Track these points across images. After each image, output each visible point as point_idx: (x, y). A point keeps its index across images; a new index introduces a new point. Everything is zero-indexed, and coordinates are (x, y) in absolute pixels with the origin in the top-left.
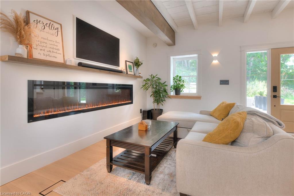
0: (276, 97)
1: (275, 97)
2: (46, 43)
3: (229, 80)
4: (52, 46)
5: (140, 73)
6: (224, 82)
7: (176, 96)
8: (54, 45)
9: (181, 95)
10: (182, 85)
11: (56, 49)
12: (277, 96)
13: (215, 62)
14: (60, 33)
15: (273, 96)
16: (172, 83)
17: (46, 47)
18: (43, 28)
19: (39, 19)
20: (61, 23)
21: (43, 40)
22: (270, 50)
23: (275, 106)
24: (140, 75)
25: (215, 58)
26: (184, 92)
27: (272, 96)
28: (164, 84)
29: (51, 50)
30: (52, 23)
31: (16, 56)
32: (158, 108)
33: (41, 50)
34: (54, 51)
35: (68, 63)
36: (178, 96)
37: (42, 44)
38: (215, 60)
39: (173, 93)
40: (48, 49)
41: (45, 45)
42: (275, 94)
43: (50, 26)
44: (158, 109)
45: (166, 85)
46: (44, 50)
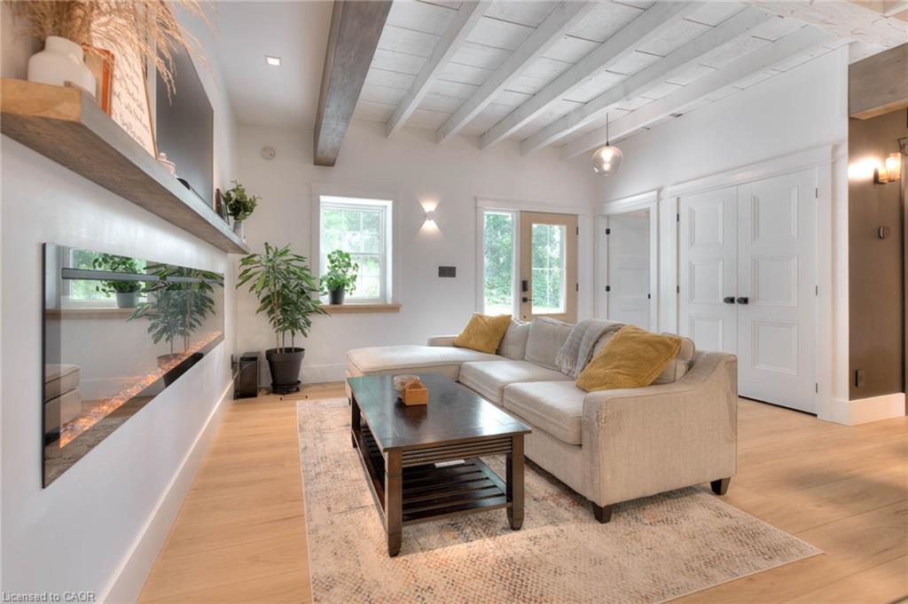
1: (525, 300)
3: (454, 268)
6: (447, 272)
7: (333, 306)
9: (344, 304)
10: (354, 278)
12: (528, 299)
15: (523, 298)
16: (325, 269)
22: (519, 213)
27: (521, 300)
32: (281, 346)
36: (336, 306)
39: (325, 300)
42: (525, 295)
44: (281, 350)
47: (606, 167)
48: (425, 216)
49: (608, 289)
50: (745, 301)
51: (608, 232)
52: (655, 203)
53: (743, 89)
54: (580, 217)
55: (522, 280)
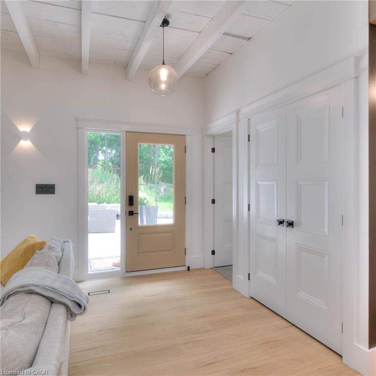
0: (132, 215)
1: (131, 213)
3: (54, 185)
6: (45, 189)
12: (134, 212)
13: (25, 144)
15: (129, 212)
23: (131, 229)
25: (25, 136)
27: (128, 213)
38: (26, 140)
42: (131, 209)
47: (163, 87)
48: (19, 136)
49: (213, 201)
50: (291, 224)
51: (213, 150)
52: (235, 124)
53: (290, 5)
54: (187, 136)
55: (128, 195)
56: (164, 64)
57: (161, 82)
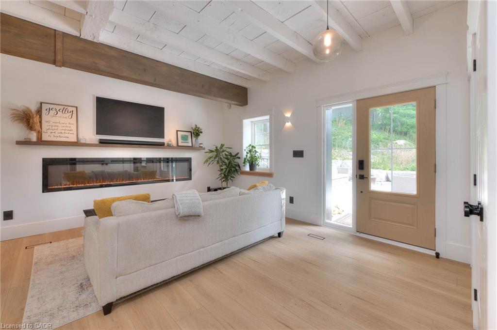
0: (363, 179)
2: (58, 126)
3: (303, 151)
4: (64, 128)
5: (202, 144)
6: (298, 154)
7: (251, 171)
8: (67, 126)
11: (68, 130)
12: (365, 176)
13: (288, 124)
14: (74, 115)
15: (360, 175)
17: (57, 129)
18: (56, 113)
19: (51, 106)
20: (76, 106)
21: (54, 124)
22: (355, 102)
23: (362, 192)
24: (201, 145)
25: (288, 119)
26: (260, 166)
27: (358, 176)
28: (237, 156)
29: (63, 131)
30: (66, 107)
31: (26, 140)
33: (51, 133)
34: (66, 131)
35: (82, 141)
36: (254, 172)
37: (53, 128)
38: (288, 122)
40: (60, 131)
41: (56, 128)
43: (64, 111)
45: (239, 158)
46: (55, 133)
54: (437, 87)
55: (358, 160)
56: (328, 29)
57: (325, 48)
